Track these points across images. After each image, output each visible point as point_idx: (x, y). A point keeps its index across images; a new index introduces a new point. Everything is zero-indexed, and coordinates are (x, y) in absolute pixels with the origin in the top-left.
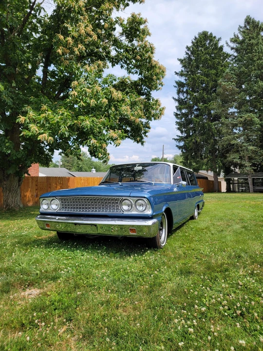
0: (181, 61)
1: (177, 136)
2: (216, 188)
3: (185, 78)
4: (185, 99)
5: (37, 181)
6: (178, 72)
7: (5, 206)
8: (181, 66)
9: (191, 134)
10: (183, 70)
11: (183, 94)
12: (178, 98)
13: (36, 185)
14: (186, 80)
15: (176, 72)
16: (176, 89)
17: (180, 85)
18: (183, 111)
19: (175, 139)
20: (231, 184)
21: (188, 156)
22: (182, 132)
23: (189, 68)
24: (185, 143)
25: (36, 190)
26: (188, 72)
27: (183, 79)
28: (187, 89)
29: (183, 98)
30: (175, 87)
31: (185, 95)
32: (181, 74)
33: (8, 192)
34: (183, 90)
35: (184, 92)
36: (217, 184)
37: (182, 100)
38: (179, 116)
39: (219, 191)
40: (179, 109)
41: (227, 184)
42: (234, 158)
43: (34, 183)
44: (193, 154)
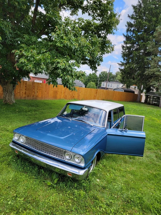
0: (134, 7)
1: (121, 62)
2: (138, 100)
3: (134, 21)
4: (131, 36)
5: (26, 84)
6: (130, 15)
7: (4, 101)
8: (133, 10)
9: (130, 62)
10: (134, 14)
11: (131, 32)
12: (127, 35)
13: (26, 87)
14: (134, 22)
15: (128, 15)
16: (127, 28)
17: (130, 25)
18: (128, 45)
19: (119, 64)
20: (149, 98)
21: (125, 76)
22: (124, 59)
23: (138, 13)
24: (125, 68)
25: (25, 89)
26: (137, 16)
27: (132, 21)
28: (134, 29)
29: (130, 35)
30: (126, 26)
31: (132, 33)
32: (132, 18)
33: (6, 92)
34: (131, 29)
35: (132, 31)
36: (139, 97)
37: (129, 36)
38: (124, 48)
39: (140, 102)
40: (125, 43)
41: (146, 97)
42: (154, 84)
43: (24, 85)
44: (128, 76)
